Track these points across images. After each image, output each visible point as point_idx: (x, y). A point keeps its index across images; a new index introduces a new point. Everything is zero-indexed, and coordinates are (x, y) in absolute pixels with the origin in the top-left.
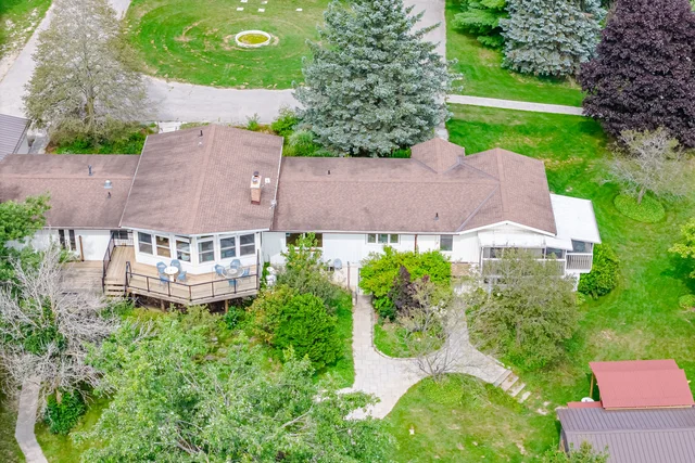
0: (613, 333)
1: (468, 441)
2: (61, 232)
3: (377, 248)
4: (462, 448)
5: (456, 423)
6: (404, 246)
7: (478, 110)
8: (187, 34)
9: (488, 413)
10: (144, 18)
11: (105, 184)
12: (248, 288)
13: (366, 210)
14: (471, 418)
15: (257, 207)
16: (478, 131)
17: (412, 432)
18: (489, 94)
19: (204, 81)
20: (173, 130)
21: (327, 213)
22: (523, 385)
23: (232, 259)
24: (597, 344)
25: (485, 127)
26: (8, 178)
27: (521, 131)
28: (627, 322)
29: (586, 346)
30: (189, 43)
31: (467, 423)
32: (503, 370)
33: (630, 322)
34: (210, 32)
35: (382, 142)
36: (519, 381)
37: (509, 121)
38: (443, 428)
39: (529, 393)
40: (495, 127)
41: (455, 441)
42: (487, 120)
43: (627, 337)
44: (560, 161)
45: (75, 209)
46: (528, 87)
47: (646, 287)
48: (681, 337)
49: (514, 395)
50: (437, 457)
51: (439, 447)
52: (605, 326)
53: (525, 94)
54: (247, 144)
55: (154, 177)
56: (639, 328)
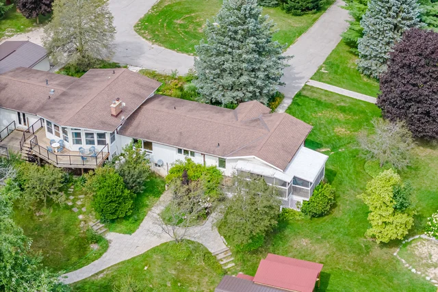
0: (309, 242)
1: (175, 282)
2: (19, 114)
3: (182, 157)
4: (169, 285)
5: (175, 270)
6: (197, 159)
7: (323, 92)
8: (183, 20)
9: (199, 269)
10: (166, 7)
11: (50, 91)
12: (91, 164)
13: (181, 133)
14: (186, 269)
15: (114, 119)
16: (313, 104)
17: (146, 268)
18: (338, 84)
19: (172, 47)
20: (135, 71)
21: (158, 131)
22: (232, 259)
23: (91, 146)
24: (295, 246)
25: (319, 103)
26: (5, 79)
27: (341, 110)
28: (322, 238)
29: (287, 246)
30: (180, 25)
31: (183, 271)
32: (224, 247)
33: (324, 238)
34: (197, 20)
35: (228, 98)
36: (231, 255)
37: (337, 102)
38: (166, 271)
39: (233, 264)
40: (325, 104)
41: (168, 279)
42: (324, 98)
43: (317, 246)
44: (351, 132)
45: (28, 102)
46: (366, 84)
47: (351, 219)
48: (353, 255)
49: (222, 263)
50: (151, 286)
51: (156, 280)
52: (306, 236)
53: (360, 88)
54: (137, 83)
55: (74, 91)
56: (328, 242)
